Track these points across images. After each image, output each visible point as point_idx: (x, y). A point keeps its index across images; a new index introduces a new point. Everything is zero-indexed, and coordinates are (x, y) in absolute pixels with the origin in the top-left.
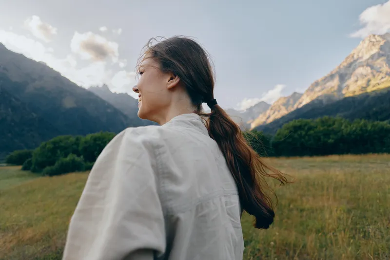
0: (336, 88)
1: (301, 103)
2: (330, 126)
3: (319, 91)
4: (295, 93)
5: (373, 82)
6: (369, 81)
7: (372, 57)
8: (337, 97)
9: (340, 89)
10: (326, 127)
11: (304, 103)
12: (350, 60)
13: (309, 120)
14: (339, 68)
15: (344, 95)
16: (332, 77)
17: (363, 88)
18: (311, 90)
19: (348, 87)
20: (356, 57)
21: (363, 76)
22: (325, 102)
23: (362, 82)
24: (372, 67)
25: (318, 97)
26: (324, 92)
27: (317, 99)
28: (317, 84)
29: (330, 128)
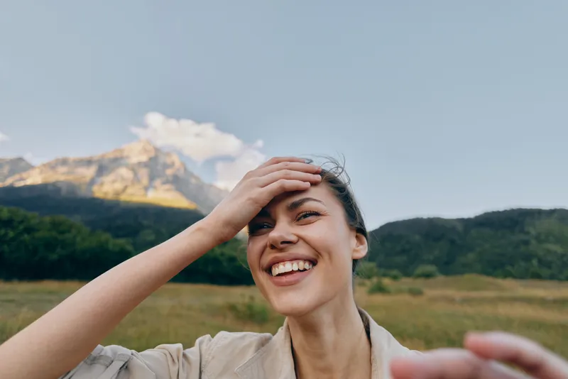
0: (88, 179)
1: (22, 179)
2: (62, 233)
3: (63, 174)
4: (21, 159)
5: (130, 191)
6: (126, 187)
7: (139, 164)
8: (83, 193)
9: (92, 182)
10: (54, 233)
11: (29, 182)
12: (118, 155)
13: (30, 214)
14: (103, 157)
15: (93, 192)
16: (89, 162)
17: (118, 194)
18: (52, 166)
19: (102, 184)
20: (125, 154)
21: (123, 179)
22: (64, 192)
23: (118, 186)
24: (136, 174)
25: (57, 182)
26: (70, 178)
27: (54, 184)
28: (64, 162)
29: (60, 237)
